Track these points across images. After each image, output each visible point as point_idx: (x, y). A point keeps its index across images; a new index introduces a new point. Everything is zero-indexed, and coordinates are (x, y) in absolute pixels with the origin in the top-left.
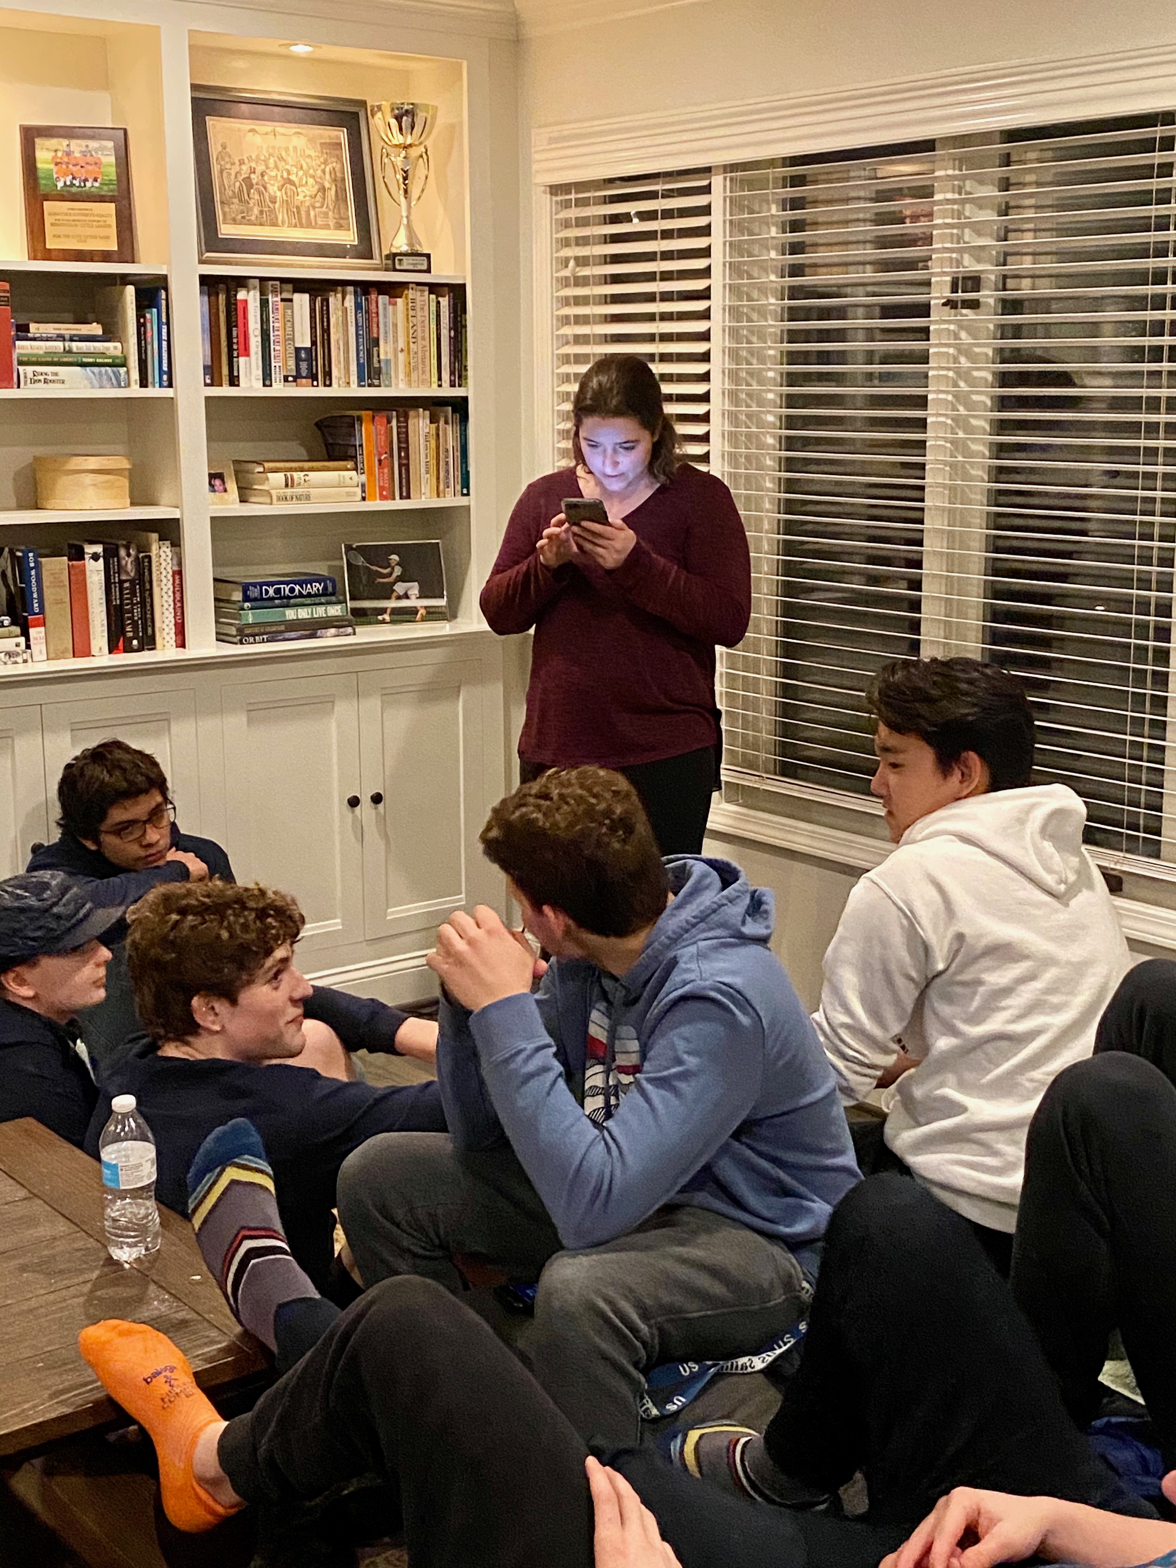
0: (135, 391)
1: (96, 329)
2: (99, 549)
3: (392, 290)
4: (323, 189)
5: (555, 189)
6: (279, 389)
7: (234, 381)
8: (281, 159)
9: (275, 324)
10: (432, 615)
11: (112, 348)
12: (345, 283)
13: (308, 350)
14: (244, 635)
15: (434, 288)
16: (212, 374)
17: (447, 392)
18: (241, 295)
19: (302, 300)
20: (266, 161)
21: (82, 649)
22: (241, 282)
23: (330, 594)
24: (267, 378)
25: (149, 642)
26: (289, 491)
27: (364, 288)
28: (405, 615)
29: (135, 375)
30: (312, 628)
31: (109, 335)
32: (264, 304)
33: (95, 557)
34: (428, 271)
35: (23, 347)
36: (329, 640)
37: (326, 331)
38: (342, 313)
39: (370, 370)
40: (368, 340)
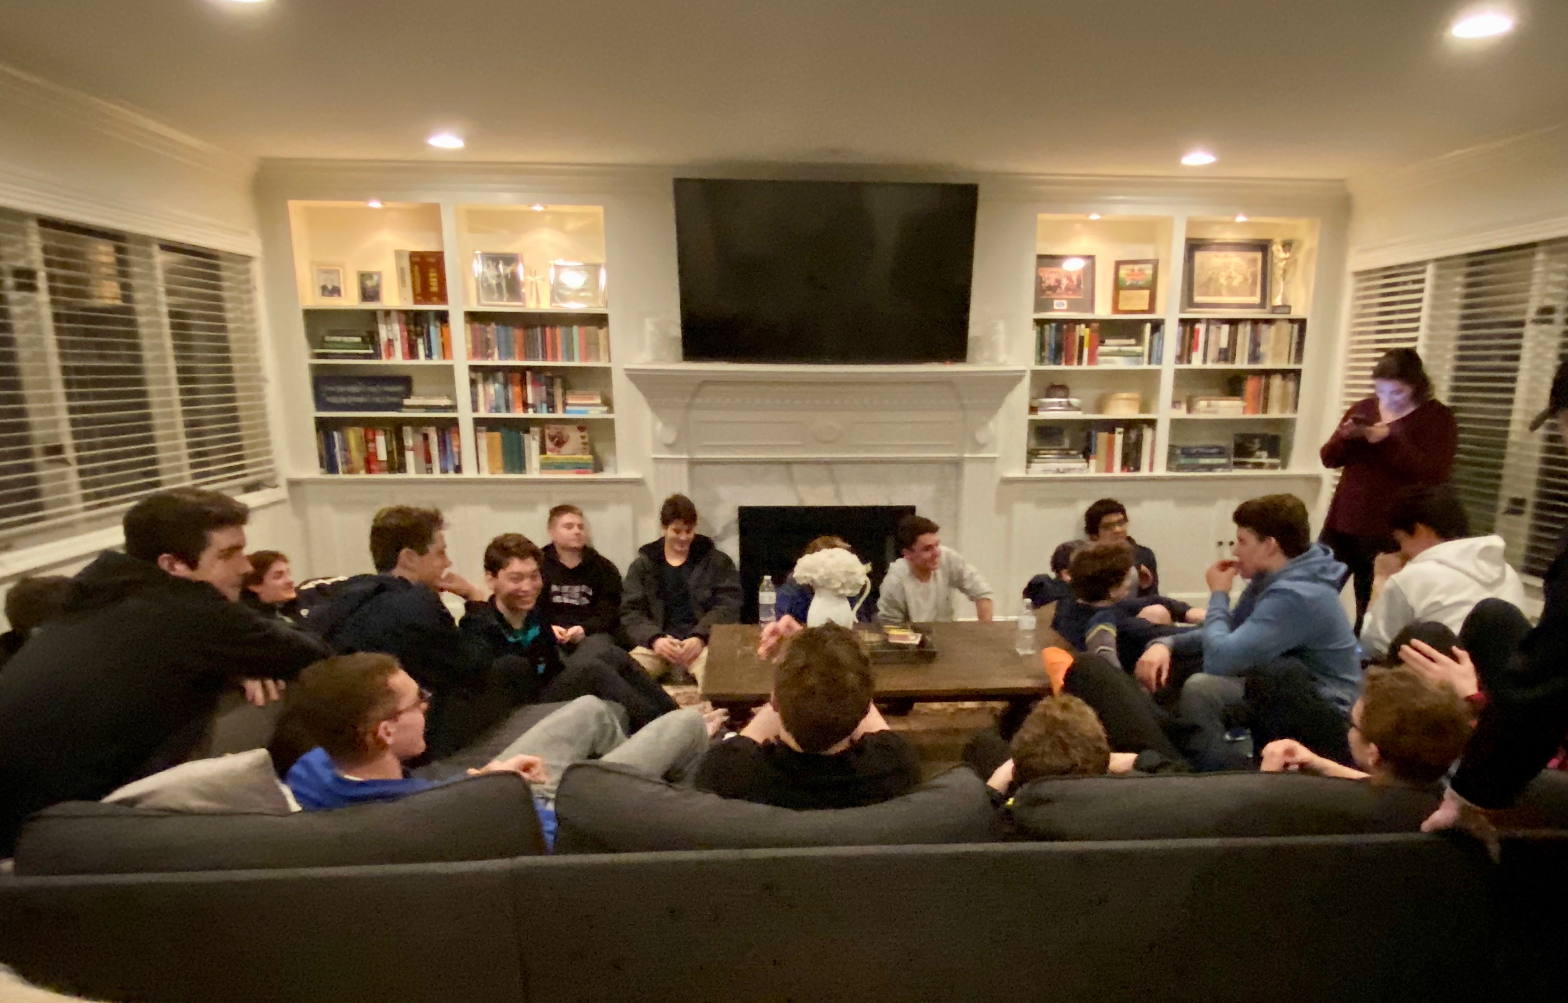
0: (1145, 366)
1: (1133, 341)
2: (1121, 430)
3: (1268, 322)
4: (1246, 280)
5: (1357, 274)
6: (1210, 365)
7: (1189, 362)
9: (1212, 337)
10: (1273, 467)
11: (1138, 349)
12: (1245, 320)
13: (1225, 349)
14: (1180, 468)
15: (1292, 321)
16: (1180, 359)
17: (1292, 366)
18: (1197, 326)
19: (1226, 328)
20: (1220, 269)
21: (1109, 468)
22: (1197, 321)
23: (1221, 453)
24: (1205, 361)
25: (1137, 468)
26: (1210, 409)
27: (1255, 322)
28: (1259, 466)
29: (1146, 359)
30: (1210, 468)
31: (1137, 343)
32: (1207, 331)
33: (1120, 433)
34: (1289, 313)
35: (1101, 349)
36: (1219, 473)
37: (1235, 340)
38: (1244, 332)
39: (1254, 357)
40: (1255, 343)
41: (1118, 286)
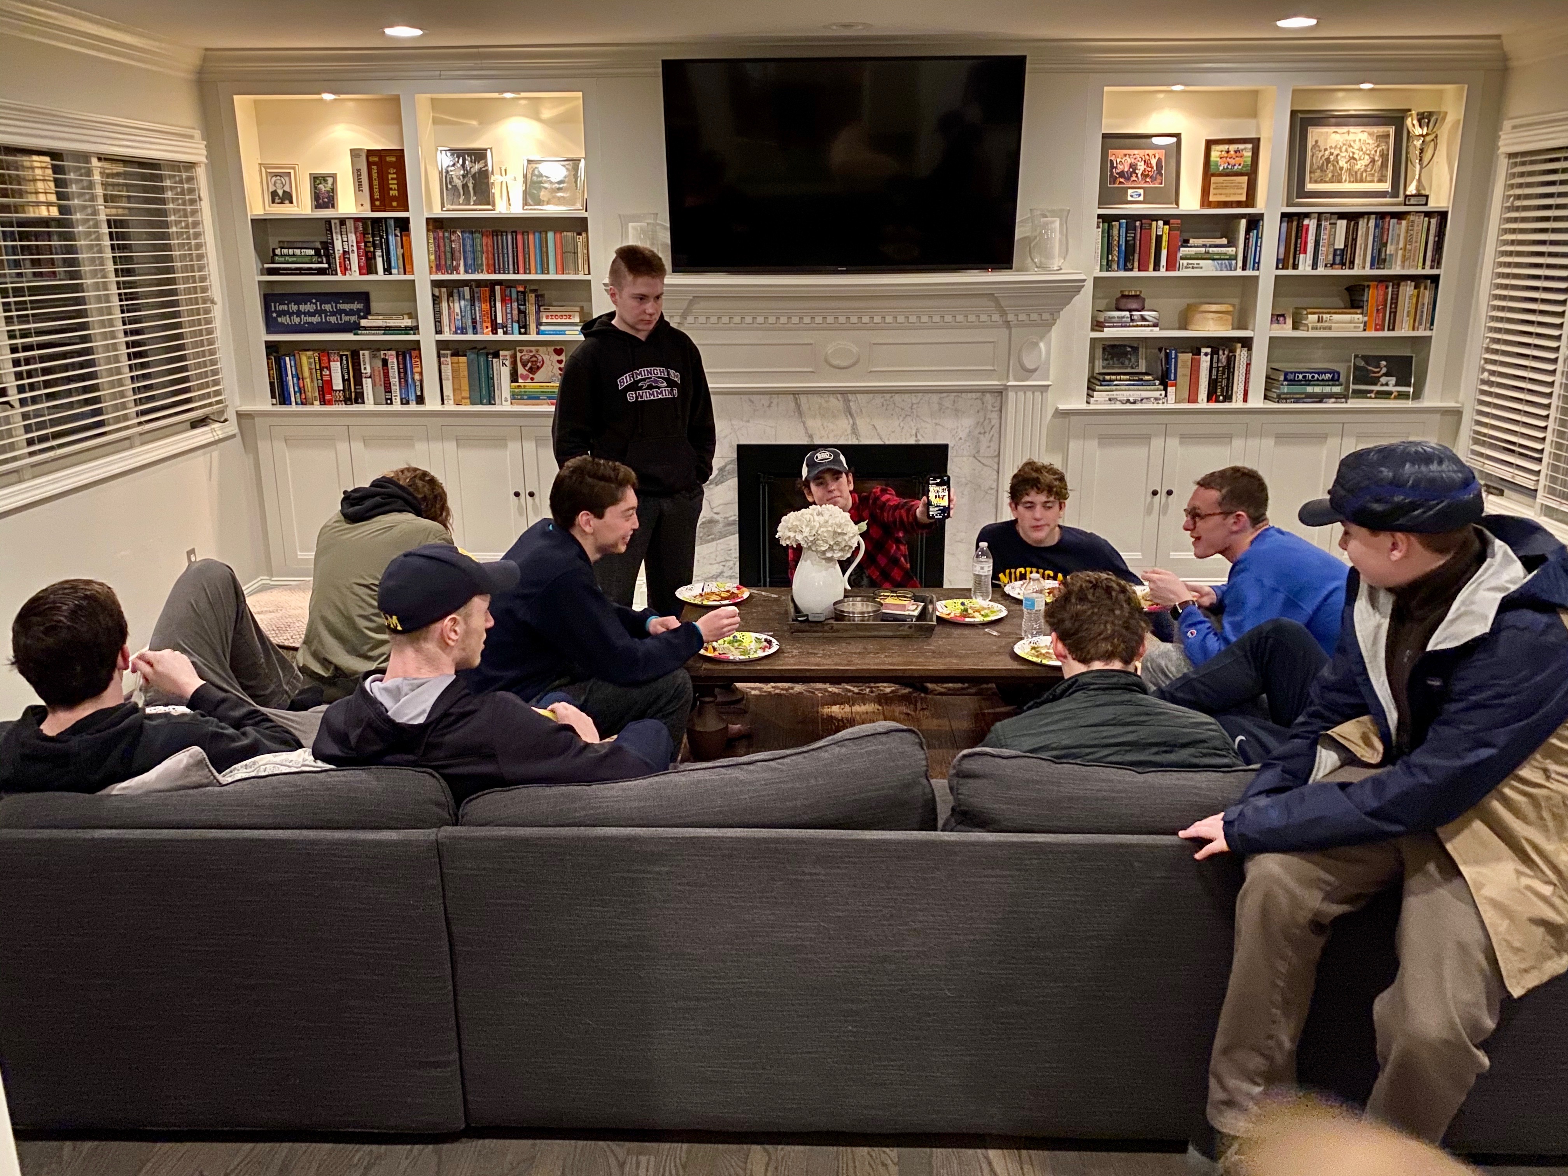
0: (1239, 272)
1: (1224, 241)
2: (1209, 350)
3: (1399, 216)
4: (1373, 161)
5: (1511, 155)
6: (1321, 271)
7: (1295, 267)
8: (1350, 146)
9: (1324, 236)
10: (1402, 396)
11: (1231, 251)
12: (1369, 214)
13: (1342, 250)
14: (1280, 399)
15: (1428, 214)
16: (1282, 263)
17: (1428, 271)
18: (1306, 222)
19: (1342, 224)
20: (1340, 149)
21: (1193, 398)
22: (1307, 215)
23: (1335, 379)
24: (1315, 266)
25: (1228, 398)
26: (1319, 325)
27: (1381, 216)
28: (1386, 395)
29: (1240, 264)
30: (1321, 398)
31: (1232, 243)
32: (1319, 226)
33: (1206, 354)
34: (1426, 204)
35: (1184, 251)
36: (1330, 404)
37: (1355, 240)
38: (1366, 229)
39: (1379, 260)
40: (1381, 244)
41: (1208, 172)
